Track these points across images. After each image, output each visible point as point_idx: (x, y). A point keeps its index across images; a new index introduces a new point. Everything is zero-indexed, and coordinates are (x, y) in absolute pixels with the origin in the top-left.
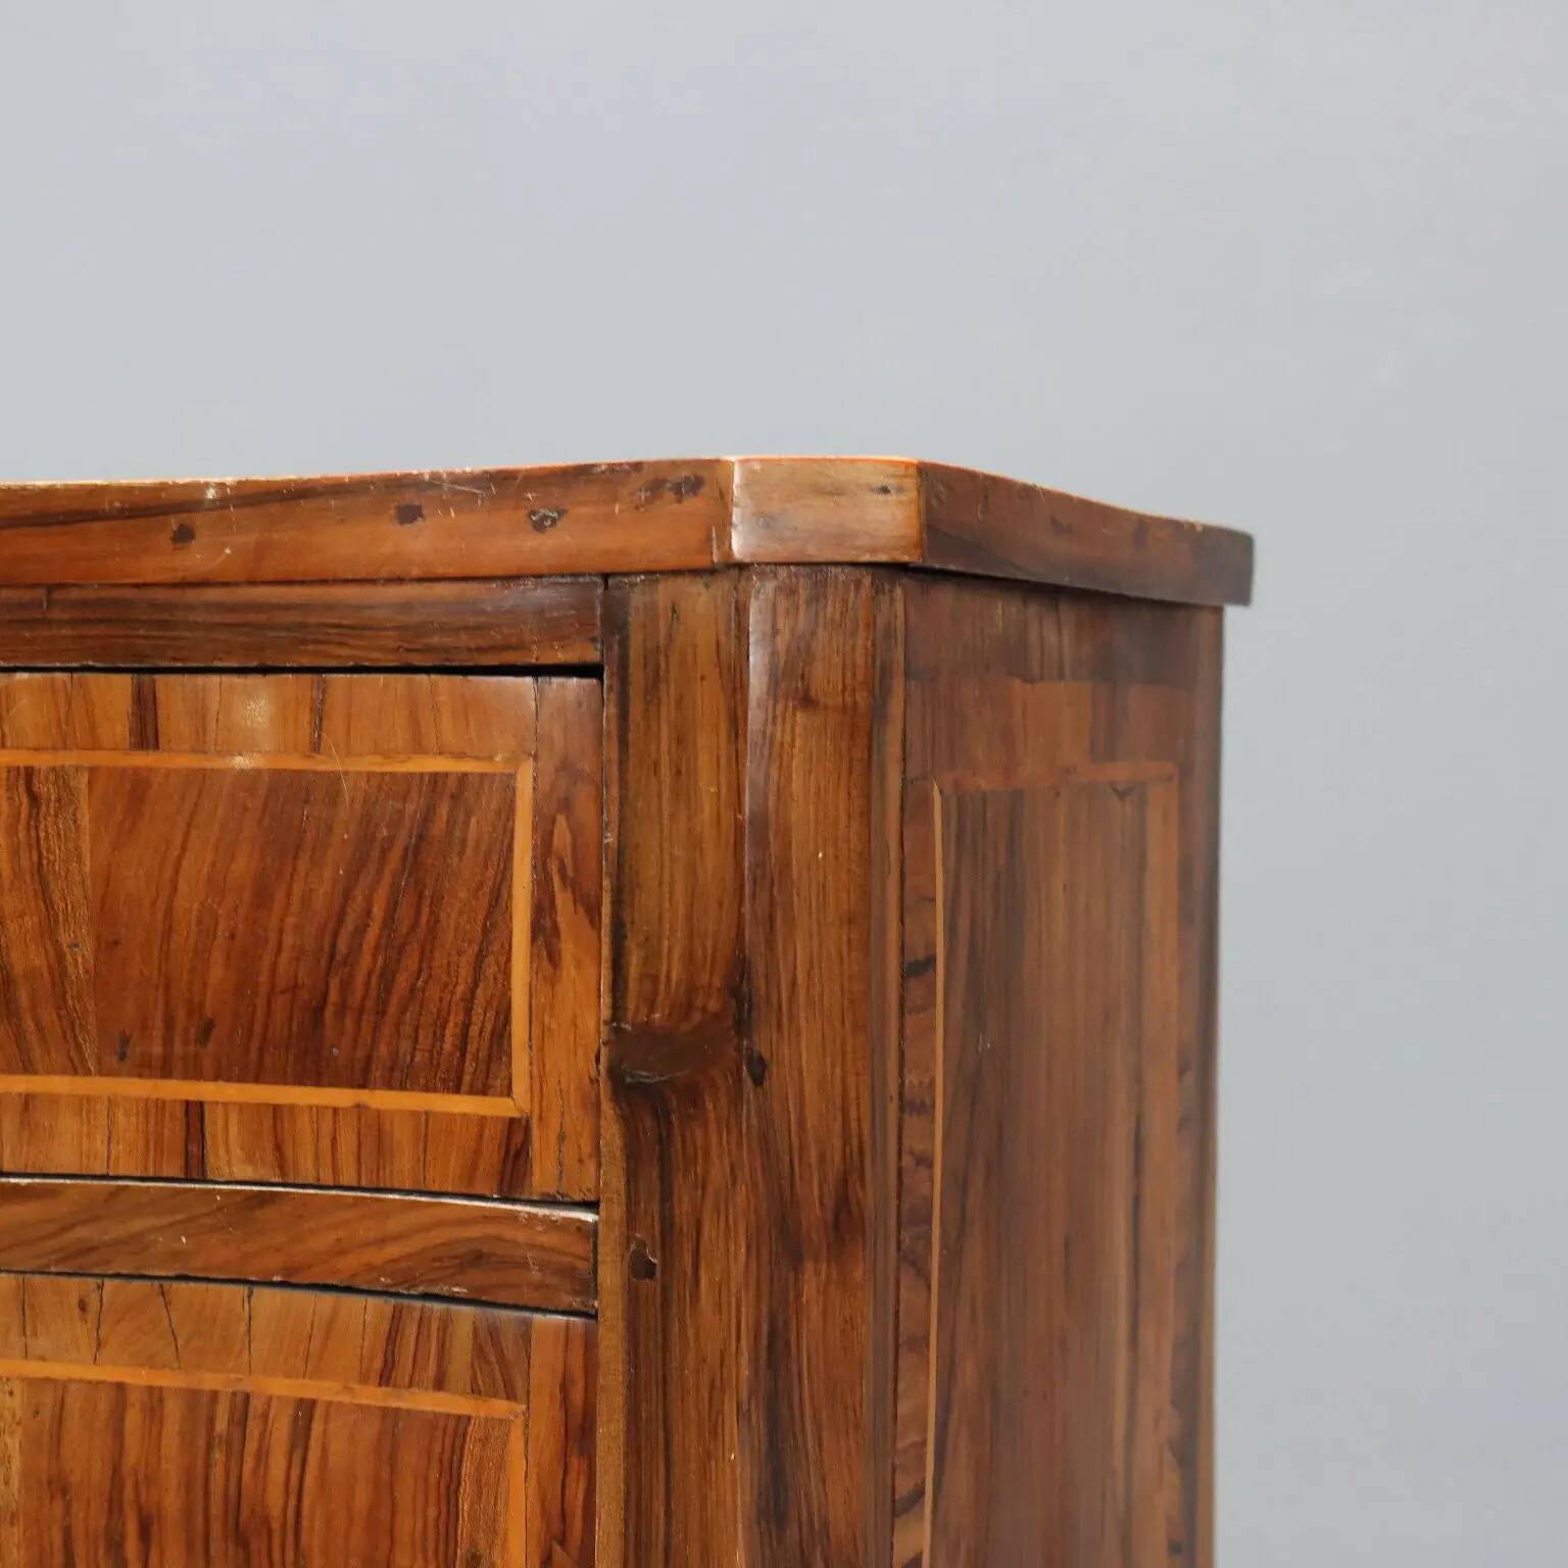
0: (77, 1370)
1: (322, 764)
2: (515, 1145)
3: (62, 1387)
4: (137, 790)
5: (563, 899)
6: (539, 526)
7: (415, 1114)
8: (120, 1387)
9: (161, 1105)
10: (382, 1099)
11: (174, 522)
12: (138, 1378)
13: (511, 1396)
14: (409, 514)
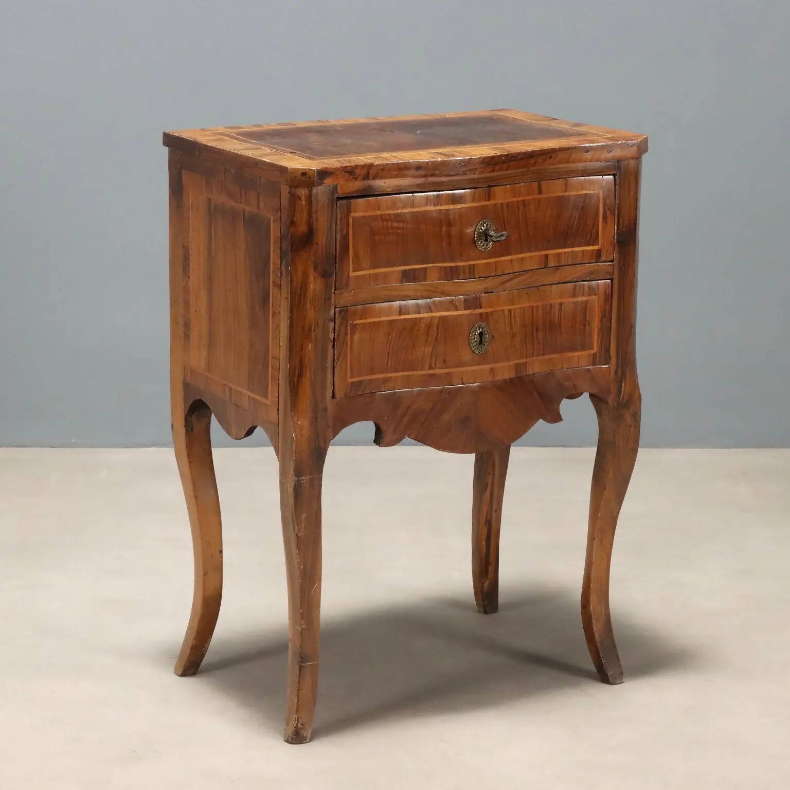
0: (526, 305)
1: (567, 194)
2: (598, 254)
3: (524, 308)
4: (539, 201)
5: (608, 212)
6: (609, 153)
7: (581, 251)
8: (533, 306)
9: (542, 255)
10: (576, 249)
11: (549, 155)
12: (535, 304)
13: (595, 295)
14: (587, 151)
